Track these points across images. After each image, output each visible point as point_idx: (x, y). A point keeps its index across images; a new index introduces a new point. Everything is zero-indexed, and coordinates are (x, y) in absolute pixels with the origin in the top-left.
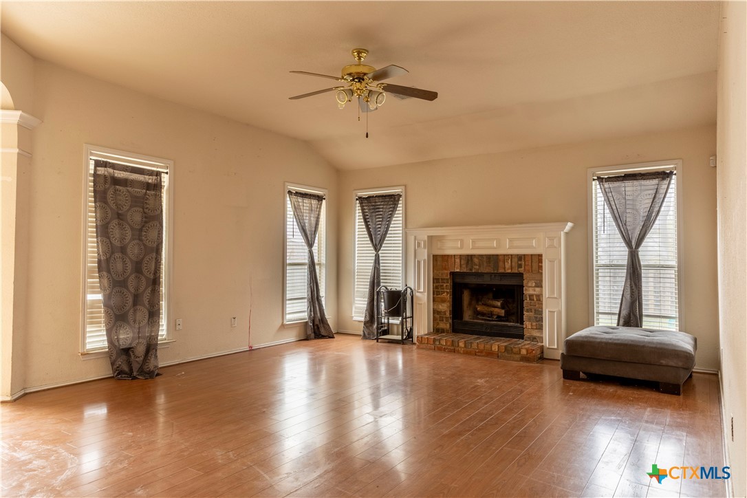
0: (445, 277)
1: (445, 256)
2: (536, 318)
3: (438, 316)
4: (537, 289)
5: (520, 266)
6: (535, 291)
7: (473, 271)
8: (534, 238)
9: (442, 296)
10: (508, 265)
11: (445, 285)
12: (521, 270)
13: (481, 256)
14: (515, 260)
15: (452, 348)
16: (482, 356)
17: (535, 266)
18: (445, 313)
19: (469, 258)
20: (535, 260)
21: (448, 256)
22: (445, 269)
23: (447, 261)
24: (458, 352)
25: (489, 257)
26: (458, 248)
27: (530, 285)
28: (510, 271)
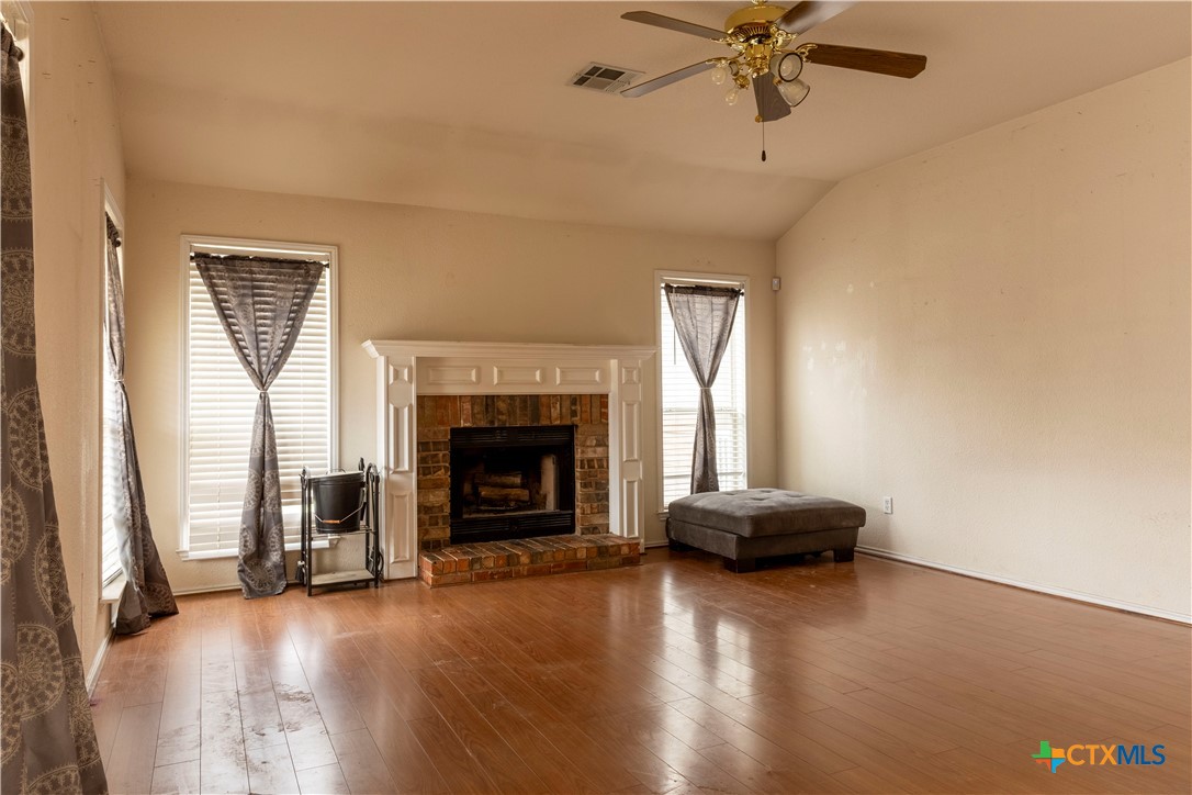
0: (441, 439)
1: (441, 397)
2: (598, 495)
3: (427, 517)
4: (599, 449)
5: (574, 413)
6: (595, 452)
7: (496, 425)
8: (598, 369)
9: (435, 476)
10: (555, 413)
11: (441, 455)
12: (576, 420)
13: (512, 397)
14: (567, 403)
15: (507, 569)
16: (562, 572)
17: (596, 412)
18: (441, 508)
19: (489, 401)
20: (596, 403)
21: (448, 397)
22: (442, 423)
23: (445, 407)
24: (519, 576)
25: (524, 398)
26: (471, 383)
27: (588, 443)
28: (558, 422)
